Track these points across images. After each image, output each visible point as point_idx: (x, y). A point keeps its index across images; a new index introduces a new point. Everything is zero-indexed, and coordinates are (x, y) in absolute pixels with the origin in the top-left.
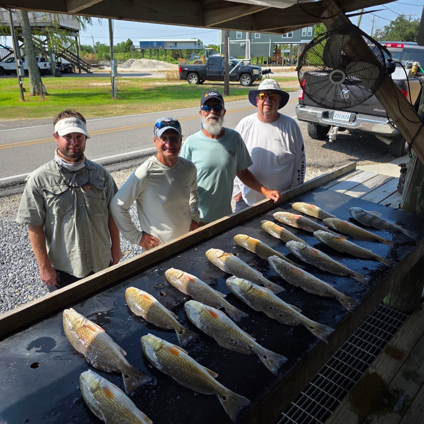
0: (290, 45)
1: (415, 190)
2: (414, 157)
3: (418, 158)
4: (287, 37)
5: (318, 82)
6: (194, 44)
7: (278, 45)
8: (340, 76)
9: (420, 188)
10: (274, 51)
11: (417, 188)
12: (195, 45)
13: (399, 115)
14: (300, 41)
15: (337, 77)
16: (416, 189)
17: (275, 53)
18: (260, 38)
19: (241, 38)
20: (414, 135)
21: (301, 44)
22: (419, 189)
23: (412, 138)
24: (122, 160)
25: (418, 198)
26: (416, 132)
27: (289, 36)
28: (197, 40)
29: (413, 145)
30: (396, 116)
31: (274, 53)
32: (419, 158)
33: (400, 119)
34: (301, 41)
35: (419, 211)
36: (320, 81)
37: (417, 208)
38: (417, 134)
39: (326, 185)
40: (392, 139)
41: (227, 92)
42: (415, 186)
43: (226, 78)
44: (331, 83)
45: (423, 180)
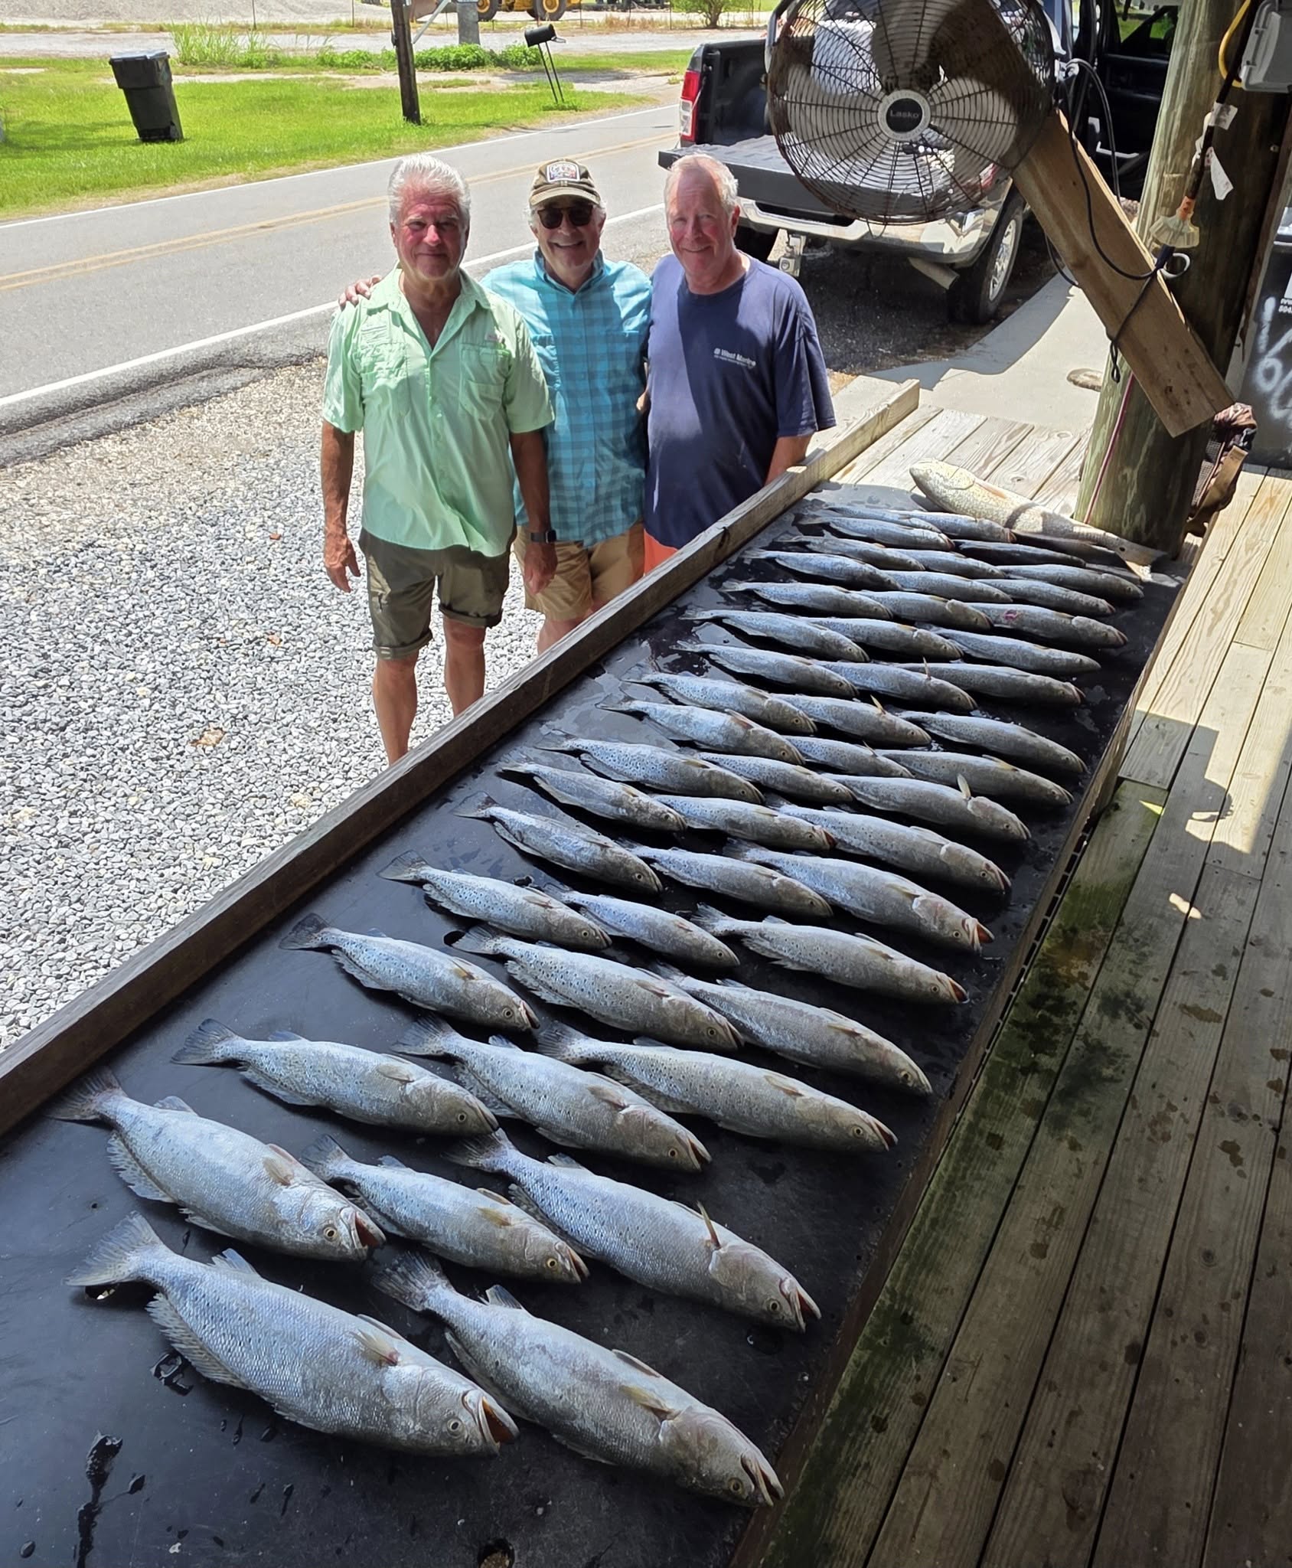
1: (1119, 477)
2: (1123, 376)
3: (1133, 378)
5: (840, 133)
8: (913, 112)
9: (1135, 471)
11: (1127, 471)
13: (1085, 245)
15: (904, 115)
16: (1125, 477)
20: (1127, 311)
22: (1132, 476)
23: (1123, 320)
24: (103, 395)
25: (1129, 502)
26: (1134, 302)
29: (1122, 340)
30: (1076, 248)
32: (1137, 380)
33: (1087, 258)
36: (847, 128)
38: (1136, 306)
39: (850, 469)
40: (956, 271)
41: (411, 111)
42: (1122, 469)
43: (403, 60)
44: (882, 135)
45: (1144, 450)
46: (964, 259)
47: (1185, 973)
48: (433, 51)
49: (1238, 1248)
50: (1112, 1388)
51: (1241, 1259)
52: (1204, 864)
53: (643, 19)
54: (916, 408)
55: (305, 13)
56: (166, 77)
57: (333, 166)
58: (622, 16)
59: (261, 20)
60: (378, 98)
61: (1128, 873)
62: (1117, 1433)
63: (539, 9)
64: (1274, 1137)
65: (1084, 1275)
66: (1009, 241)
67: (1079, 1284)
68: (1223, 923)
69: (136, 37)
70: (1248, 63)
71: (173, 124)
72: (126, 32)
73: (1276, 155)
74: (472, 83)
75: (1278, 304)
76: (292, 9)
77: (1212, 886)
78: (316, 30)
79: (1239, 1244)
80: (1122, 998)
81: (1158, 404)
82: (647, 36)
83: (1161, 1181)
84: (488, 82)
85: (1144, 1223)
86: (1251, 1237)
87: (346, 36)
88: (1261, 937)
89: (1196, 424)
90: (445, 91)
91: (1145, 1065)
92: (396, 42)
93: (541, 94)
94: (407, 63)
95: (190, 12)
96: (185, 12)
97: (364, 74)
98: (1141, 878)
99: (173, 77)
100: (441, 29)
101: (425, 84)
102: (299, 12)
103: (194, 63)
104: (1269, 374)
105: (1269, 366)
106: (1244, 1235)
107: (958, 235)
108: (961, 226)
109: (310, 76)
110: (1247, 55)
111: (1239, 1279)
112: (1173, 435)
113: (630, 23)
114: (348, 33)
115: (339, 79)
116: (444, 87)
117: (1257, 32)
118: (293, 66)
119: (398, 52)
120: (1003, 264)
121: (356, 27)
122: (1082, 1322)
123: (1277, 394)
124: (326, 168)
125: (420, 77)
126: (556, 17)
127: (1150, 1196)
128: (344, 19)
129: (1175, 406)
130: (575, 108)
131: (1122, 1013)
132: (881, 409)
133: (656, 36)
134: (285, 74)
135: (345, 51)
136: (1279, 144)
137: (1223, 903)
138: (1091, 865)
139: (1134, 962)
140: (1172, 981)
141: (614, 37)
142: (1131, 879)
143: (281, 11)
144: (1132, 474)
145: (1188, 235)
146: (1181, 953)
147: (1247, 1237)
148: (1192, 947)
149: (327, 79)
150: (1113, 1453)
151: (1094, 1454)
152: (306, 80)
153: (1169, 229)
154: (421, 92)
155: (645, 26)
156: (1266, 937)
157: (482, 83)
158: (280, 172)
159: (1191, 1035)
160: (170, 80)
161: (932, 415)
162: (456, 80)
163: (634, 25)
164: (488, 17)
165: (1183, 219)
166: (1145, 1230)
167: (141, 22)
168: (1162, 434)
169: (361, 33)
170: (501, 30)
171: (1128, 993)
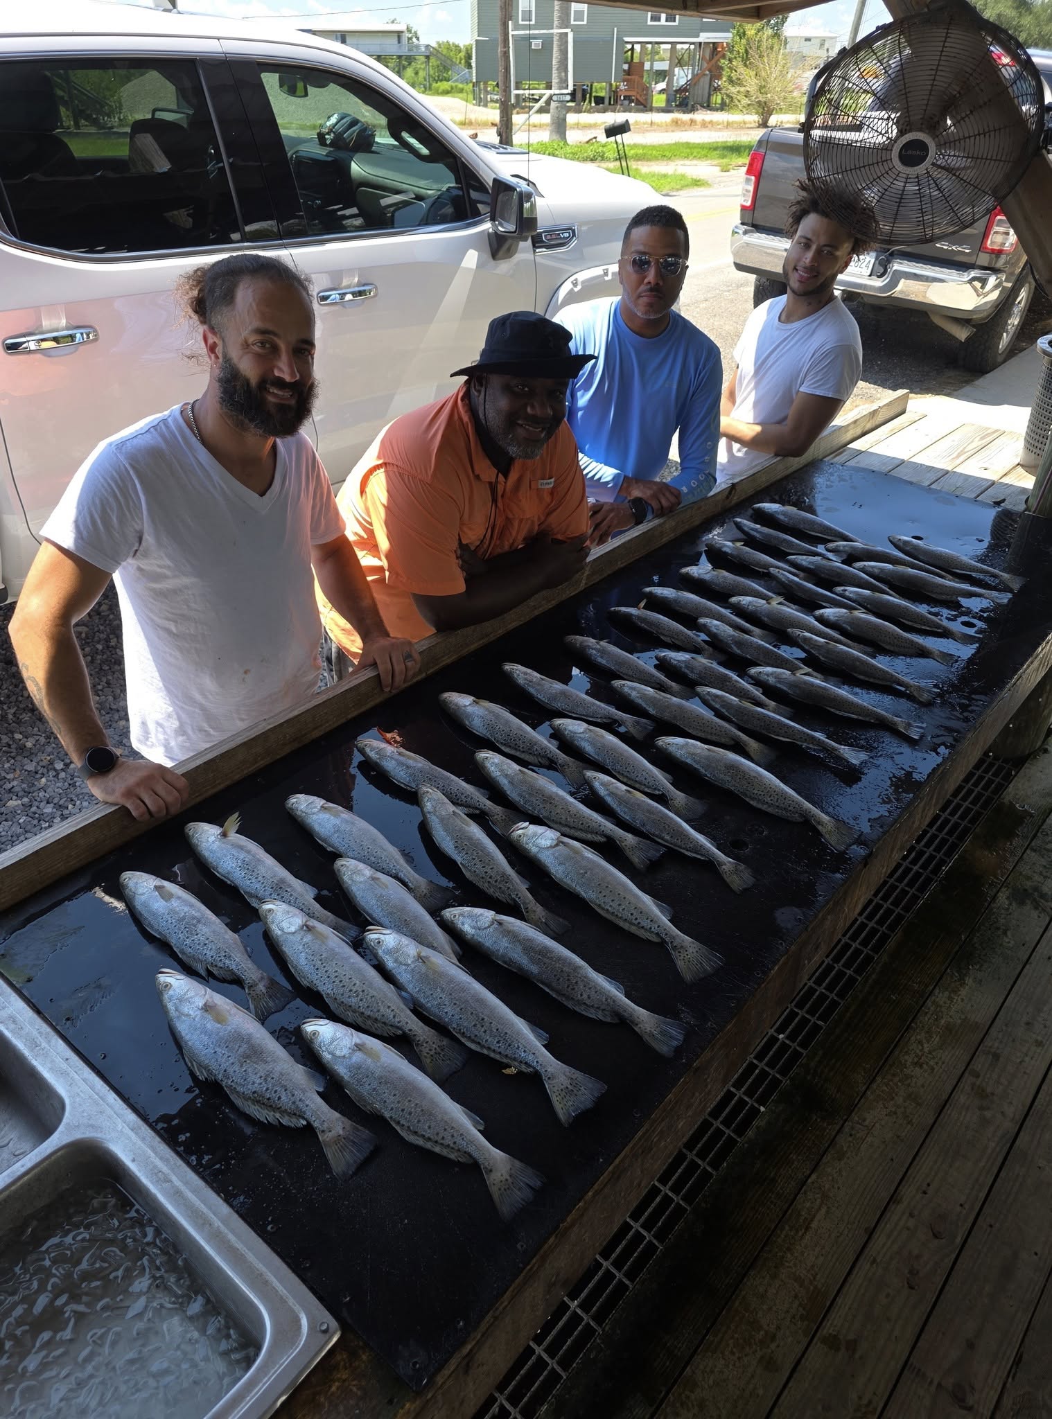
0: (669, 46)
4: (663, 22)
6: (395, 41)
7: (638, 47)
8: (921, 150)
10: (626, 67)
12: (399, 42)
14: (698, 36)
15: (914, 153)
17: (628, 73)
18: (585, 23)
19: (533, 22)
21: (700, 43)
27: (667, 21)
28: (402, 27)
31: (624, 71)
34: (702, 34)
40: (974, 326)
46: (981, 315)
50: (982, 1164)
53: (701, 119)
54: (906, 412)
58: (686, 117)
62: (982, 1195)
66: (1023, 295)
80: (1031, 891)
82: (704, 133)
83: (1045, 1027)
91: (1044, 942)
92: (500, 134)
100: (536, 126)
107: (978, 296)
108: (983, 287)
120: (1015, 321)
121: (469, 124)
122: (963, 1113)
127: (1035, 1036)
128: (459, 118)
131: (1028, 902)
132: (873, 409)
133: (713, 134)
139: (1044, 866)
141: (679, 133)
150: (977, 1208)
151: (961, 1205)
155: (704, 125)
161: (918, 418)
163: (695, 124)
170: (585, 127)
171: (1036, 889)
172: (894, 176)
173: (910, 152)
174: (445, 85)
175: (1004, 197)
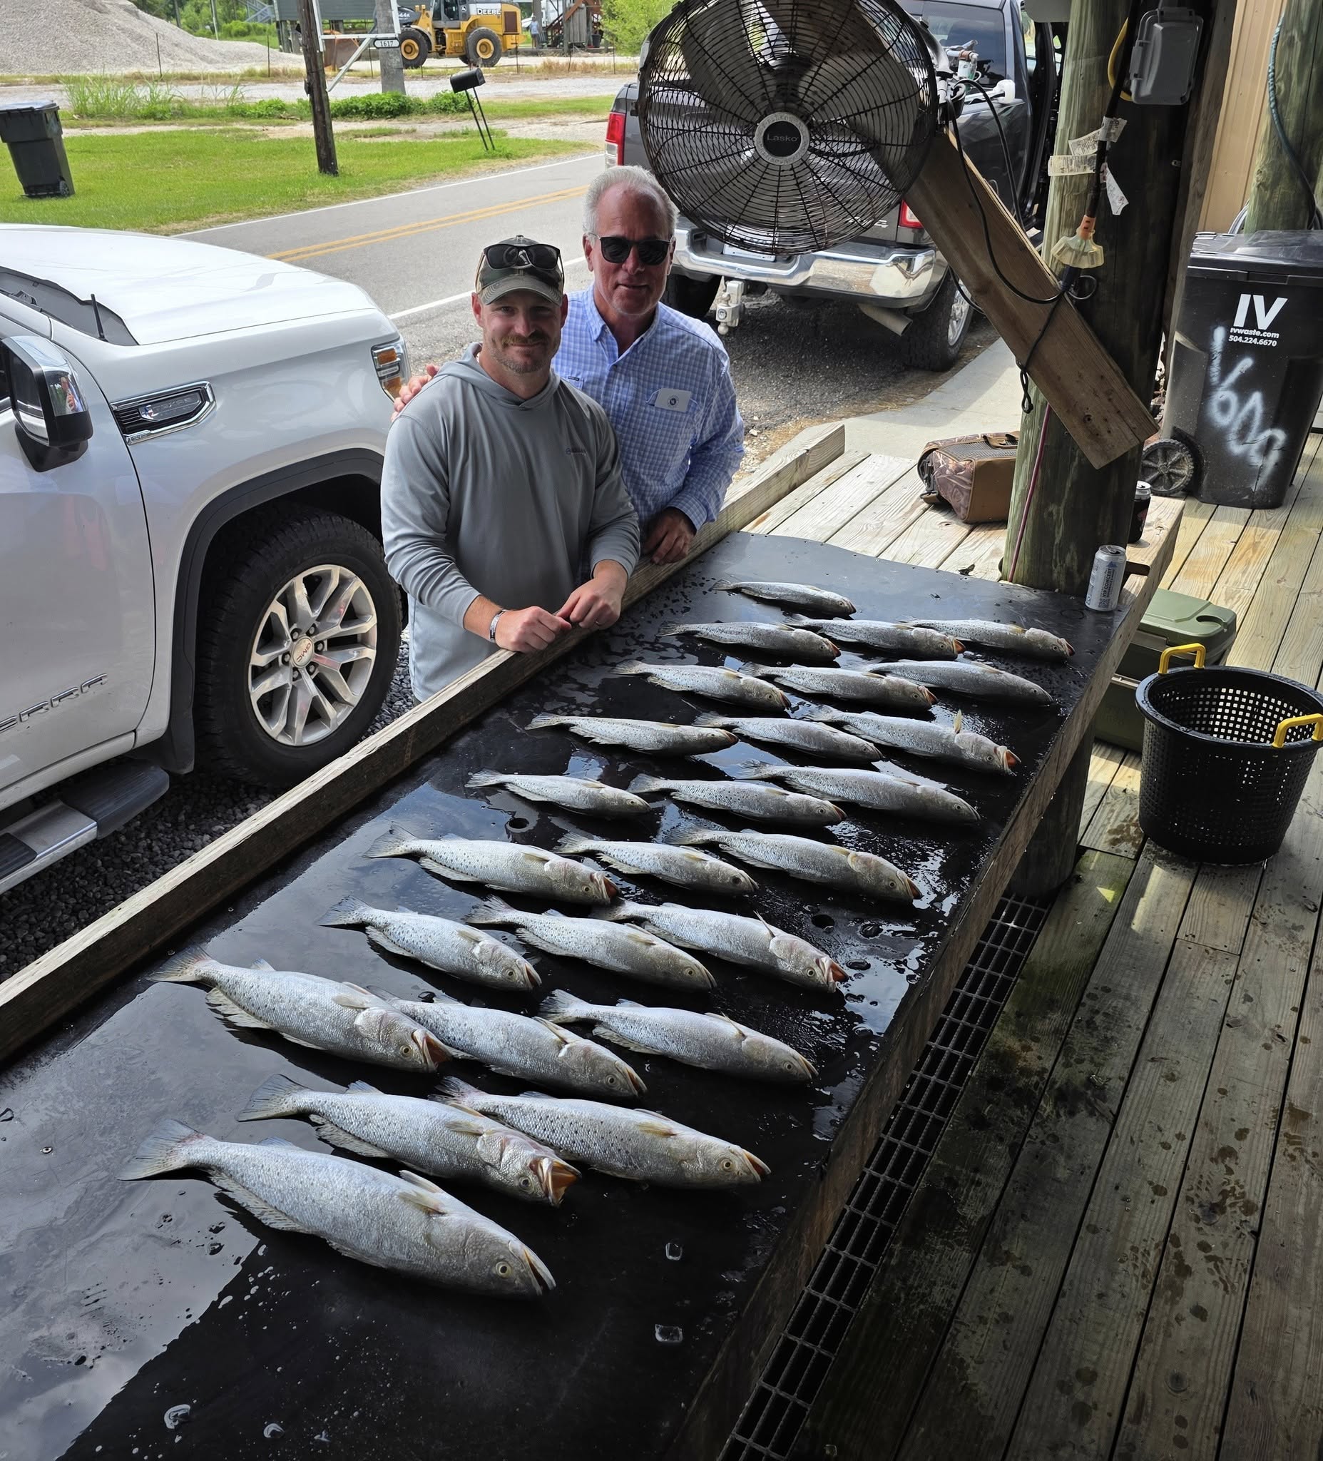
1: (1045, 516)
2: (1039, 406)
3: (1051, 411)
8: (791, 135)
9: (1062, 508)
11: (1053, 508)
13: (986, 268)
15: (783, 138)
16: (1051, 514)
20: (1036, 336)
22: (1058, 513)
23: (1032, 346)
25: (1057, 541)
26: (1041, 327)
29: (1032, 367)
30: (978, 273)
32: (1055, 410)
33: (990, 283)
35: (1062, 583)
37: (1055, 575)
38: (1044, 332)
39: (764, 518)
40: (910, 316)
41: (327, 162)
42: (1047, 506)
43: (318, 108)
44: (760, 160)
45: (1069, 485)
46: (917, 304)
47: (1153, 1060)
48: (354, 99)
49: (1211, 1370)
51: (1214, 1383)
52: (1176, 939)
53: (584, 63)
54: (842, 453)
55: (218, 62)
56: (55, 129)
57: (239, 219)
58: (563, 60)
59: (167, 69)
60: (291, 148)
61: (1091, 950)
63: (471, 53)
64: (1253, 1242)
65: (1034, 1407)
67: (1028, 1418)
68: (1197, 1004)
69: (29, 90)
70: (1136, 76)
71: (62, 179)
72: (18, 84)
73: (1178, 170)
74: (398, 132)
75: (1228, 334)
76: (203, 58)
77: (1184, 964)
78: (226, 79)
79: (1212, 1364)
80: (1083, 1090)
81: (1079, 435)
82: (588, 81)
83: (1123, 1296)
84: (414, 131)
85: (1103, 1346)
86: (1226, 1357)
87: (261, 86)
88: (1240, 1017)
89: (1119, 454)
90: (367, 140)
91: (1107, 1164)
92: (309, 89)
93: (471, 143)
94: (322, 112)
95: (91, 63)
96: (85, 62)
97: (278, 125)
98: (1105, 956)
99: (64, 130)
100: (366, 77)
101: (345, 134)
102: (211, 62)
103: (92, 116)
104: (1225, 407)
105: (1223, 399)
106: (1218, 1356)
107: (910, 279)
108: (909, 268)
109: (218, 128)
110: (1134, 67)
111: (1212, 1406)
112: (1097, 467)
113: (571, 69)
114: (263, 82)
115: (251, 130)
116: (365, 137)
117: (1141, 44)
118: (201, 116)
119: (312, 100)
121: (271, 76)
123: (1235, 428)
124: (231, 222)
125: (338, 126)
126: (490, 63)
127: (1112, 1313)
128: (259, 68)
129: (1095, 436)
130: (508, 156)
131: (1081, 1106)
132: (799, 454)
133: (598, 81)
134: (192, 125)
135: (258, 101)
136: (1180, 159)
137: (1196, 981)
138: (1047, 944)
139: (1096, 1049)
140: (1140, 1067)
141: (554, 83)
142: (1093, 958)
143: (190, 61)
144: (1057, 511)
145: (1092, 254)
146: (1149, 1038)
147: (1221, 1357)
148: (1160, 1031)
149: (238, 130)
152: (214, 132)
153: (1070, 249)
154: (339, 143)
155: (587, 70)
156: (1245, 1017)
157: (407, 132)
158: (179, 227)
159: (1160, 1130)
160: (61, 132)
161: (859, 460)
162: (379, 129)
163: (575, 70)
164: (417, 64)
165: (1085, 237)
166: (1106, 1352)
167: (35, 74)
168: (1086, 466)
169: (278, 82)
170: (431, 76)
171: (1089, 1083)
172: (763, 169)
173: (777, 138)
174: (237, 25)
175: (906, 190)
